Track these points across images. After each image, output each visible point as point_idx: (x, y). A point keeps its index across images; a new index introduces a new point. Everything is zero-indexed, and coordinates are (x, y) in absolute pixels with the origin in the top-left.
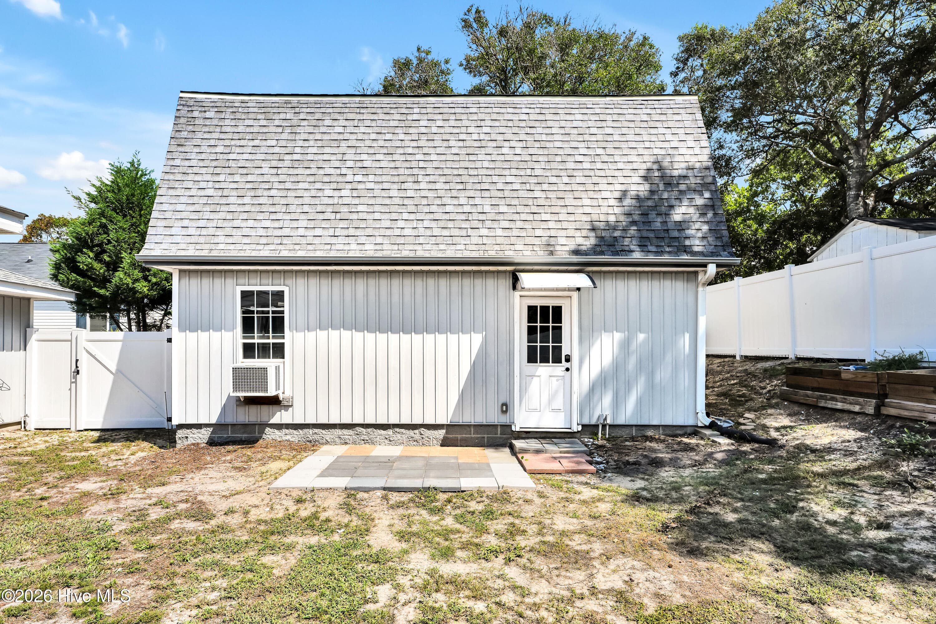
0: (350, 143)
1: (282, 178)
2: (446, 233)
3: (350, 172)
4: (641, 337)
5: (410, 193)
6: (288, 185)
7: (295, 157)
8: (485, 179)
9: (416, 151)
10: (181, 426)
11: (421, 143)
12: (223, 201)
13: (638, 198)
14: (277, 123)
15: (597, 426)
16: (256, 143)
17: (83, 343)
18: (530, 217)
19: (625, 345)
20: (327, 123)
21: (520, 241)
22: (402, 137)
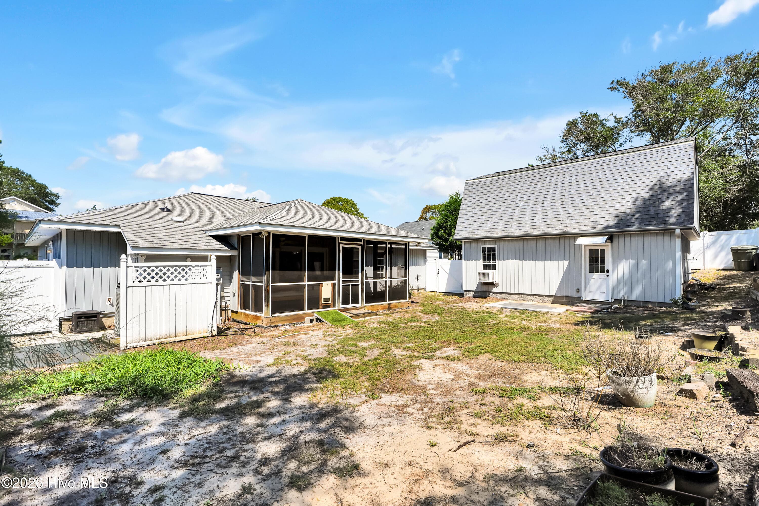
0: (519, 191)
1: (495, 207)
2: (552, 223)
3: (519, 202)
4: (644, 262)
5: (540, 208)
6: (498, 210)
7: (501, 199)
8: (571, 199)
9: (544, 191)
10: (465, 291)
11: (546, 187)
12: (477, 218)
13: (644, 200)
14: (495, 187)
15: (621, 300)
16: (488, 195)
17: (440, 264)
18: (589, 214)
19: (636, 266)
20: (512, 184)
21: (583, 224)
22: (539, 185)
